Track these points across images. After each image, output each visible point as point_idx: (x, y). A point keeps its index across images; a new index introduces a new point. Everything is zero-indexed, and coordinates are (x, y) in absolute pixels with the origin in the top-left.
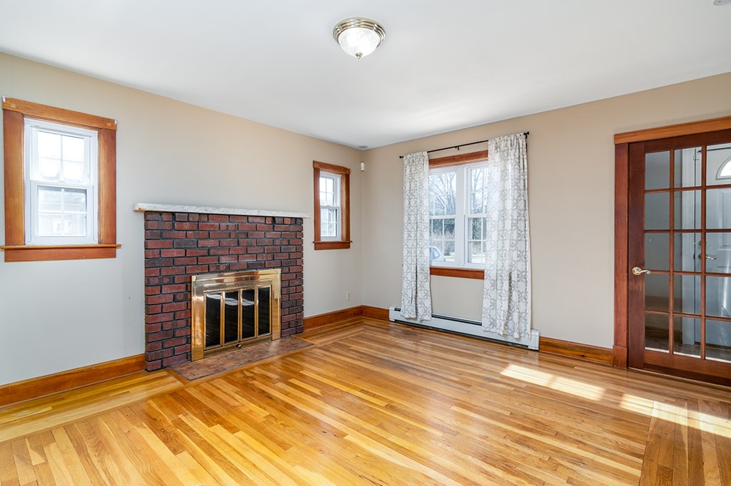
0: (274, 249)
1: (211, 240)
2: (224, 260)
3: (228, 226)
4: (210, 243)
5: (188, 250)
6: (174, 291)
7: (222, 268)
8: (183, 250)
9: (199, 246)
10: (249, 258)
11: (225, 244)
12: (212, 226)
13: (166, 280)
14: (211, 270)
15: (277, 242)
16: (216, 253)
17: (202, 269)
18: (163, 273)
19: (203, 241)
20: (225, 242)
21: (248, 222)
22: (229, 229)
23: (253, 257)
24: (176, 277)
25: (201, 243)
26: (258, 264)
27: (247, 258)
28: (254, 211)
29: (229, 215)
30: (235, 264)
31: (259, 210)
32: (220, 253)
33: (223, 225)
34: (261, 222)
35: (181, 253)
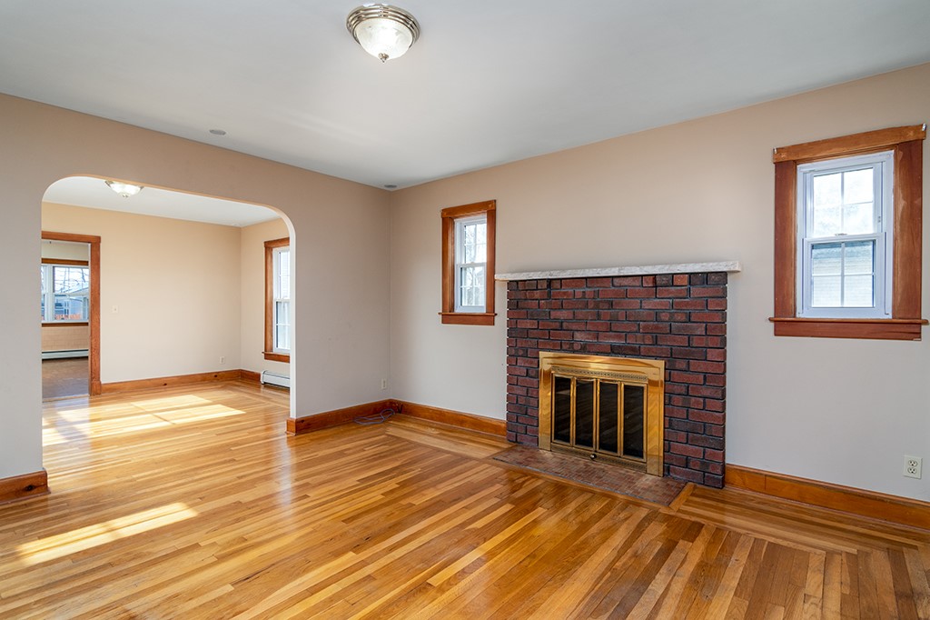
0: (657, 328)
1: (564, 311)
2: (578, 336)
3: (584, 292)
4: (563, 314)
5: (540, 322)
6: (527, 365)
7: (577, 347)
8: (536, 321)
9: (552, 317)
10: (613, 338)
11: (581, 317)
12: (565, 293)
13: (521, 353)
14: (564, 347)
15: (665, 316)
16: (570, 328)
17: (555, 345)
18: (519, 345)
19: (556, 311)
20: (581, 314)
21: (613, 285)
22: (587, 296)
23: (620, 337)
24: (529, 350)
25: (554, 314)
26: (626, 348)
27: (610, 337)
28: (613, 269)
29: (586, 278)
30: (592, 344)
31: (621, 266)
32: (574, 327)
33: (579, 291)
34: (634, 284)
35: (534, 323)
